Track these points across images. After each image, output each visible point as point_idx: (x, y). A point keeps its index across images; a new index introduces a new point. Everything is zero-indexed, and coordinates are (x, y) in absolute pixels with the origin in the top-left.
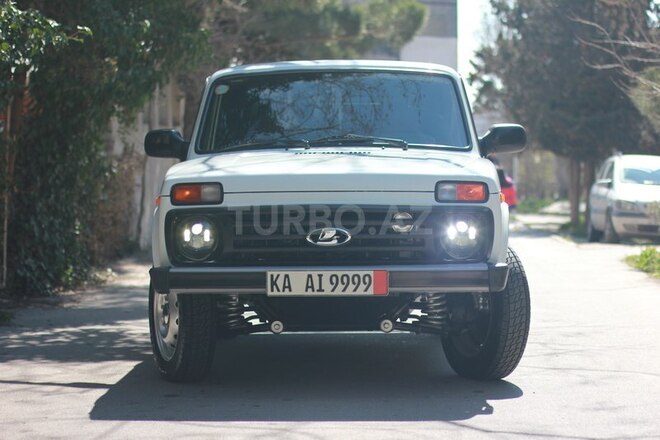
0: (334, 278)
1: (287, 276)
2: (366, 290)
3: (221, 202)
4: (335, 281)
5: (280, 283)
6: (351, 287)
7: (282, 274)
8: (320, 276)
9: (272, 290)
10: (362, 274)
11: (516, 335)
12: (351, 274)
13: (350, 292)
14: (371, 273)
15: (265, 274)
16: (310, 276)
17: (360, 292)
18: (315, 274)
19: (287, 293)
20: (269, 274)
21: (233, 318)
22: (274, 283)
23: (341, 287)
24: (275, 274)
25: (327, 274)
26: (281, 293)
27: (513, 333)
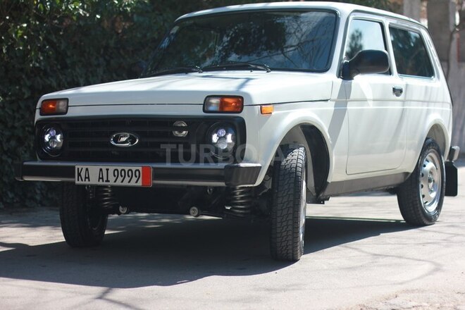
0: (116, 172)
1: (87, 169)
2: (136, 182)
3: (66, 113)
4: (123, 174)
5: (83, 174)
6: (127, 179)
7: (84, 167)
8: (107, 170)
9: (78, 180)
10: (134, 169)
11: (284, 224)
12: (127, 169)
13: (126, 183)
14: (140, 169)
15: (74, 167)
16: (101, 170)
17: (133, 183)
18: (104, 168)
19: (87, 182)
20: (77, 167)
21: (106, 201)
22: (79, 175)
23: (120, 179)
24: (80, 167)
25: (112, 169)
26: (83, 183)
27: (282, 222)
